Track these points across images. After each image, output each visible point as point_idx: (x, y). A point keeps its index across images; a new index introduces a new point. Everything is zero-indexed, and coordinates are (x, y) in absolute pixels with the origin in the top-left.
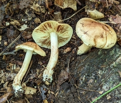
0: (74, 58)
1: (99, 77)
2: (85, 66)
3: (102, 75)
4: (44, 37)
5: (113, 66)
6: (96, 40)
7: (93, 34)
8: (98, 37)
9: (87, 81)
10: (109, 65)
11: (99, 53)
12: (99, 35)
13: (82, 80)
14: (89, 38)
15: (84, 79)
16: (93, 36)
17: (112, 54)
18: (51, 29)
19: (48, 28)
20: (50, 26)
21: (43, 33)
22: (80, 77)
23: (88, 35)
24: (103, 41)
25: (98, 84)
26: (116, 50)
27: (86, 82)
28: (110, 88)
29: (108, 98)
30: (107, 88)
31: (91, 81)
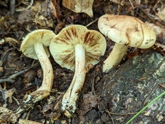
0: (99, 78)
1: (140, 93)
2: (117, 82)
3: (143, 90)
4: (67, 51)
5: (157, 75)
6: (129, 35)
7: (123, 27)
8: (131, 30)
9: (124, 101)
10: (151, 75)
11: (134, 62)
12: (133, 28)
13: (115, 101)
14: (119, 32)
15: (118, 99)
16: (125, 30)
17: (151, 62)
18: (76, 39)
19: (72, 36)
20: (75, 34)
21: (64, 45)
22: (112, 98)
23: (118, 29)
24: (138, 35)
25: (140, 103)
26: (155, 55)
27: (122, 104)
28: (159, 105)
29: (159, 120)
30: (154, 105)
31: (130, 100)
